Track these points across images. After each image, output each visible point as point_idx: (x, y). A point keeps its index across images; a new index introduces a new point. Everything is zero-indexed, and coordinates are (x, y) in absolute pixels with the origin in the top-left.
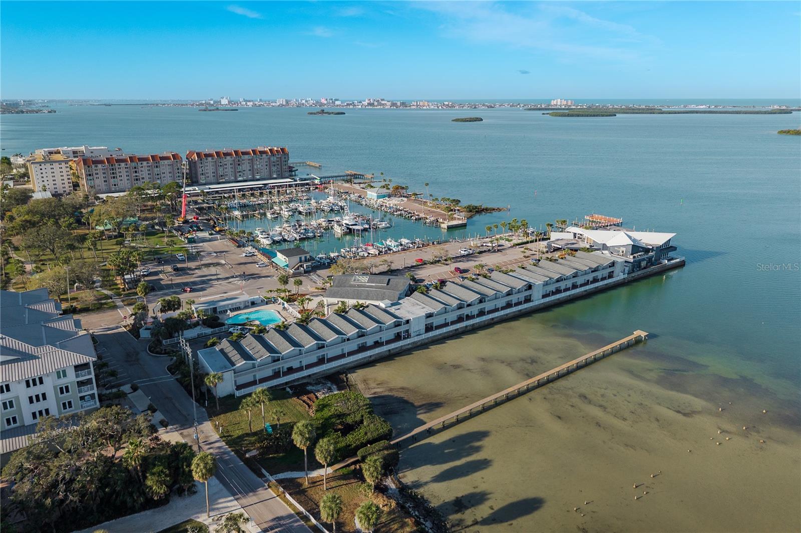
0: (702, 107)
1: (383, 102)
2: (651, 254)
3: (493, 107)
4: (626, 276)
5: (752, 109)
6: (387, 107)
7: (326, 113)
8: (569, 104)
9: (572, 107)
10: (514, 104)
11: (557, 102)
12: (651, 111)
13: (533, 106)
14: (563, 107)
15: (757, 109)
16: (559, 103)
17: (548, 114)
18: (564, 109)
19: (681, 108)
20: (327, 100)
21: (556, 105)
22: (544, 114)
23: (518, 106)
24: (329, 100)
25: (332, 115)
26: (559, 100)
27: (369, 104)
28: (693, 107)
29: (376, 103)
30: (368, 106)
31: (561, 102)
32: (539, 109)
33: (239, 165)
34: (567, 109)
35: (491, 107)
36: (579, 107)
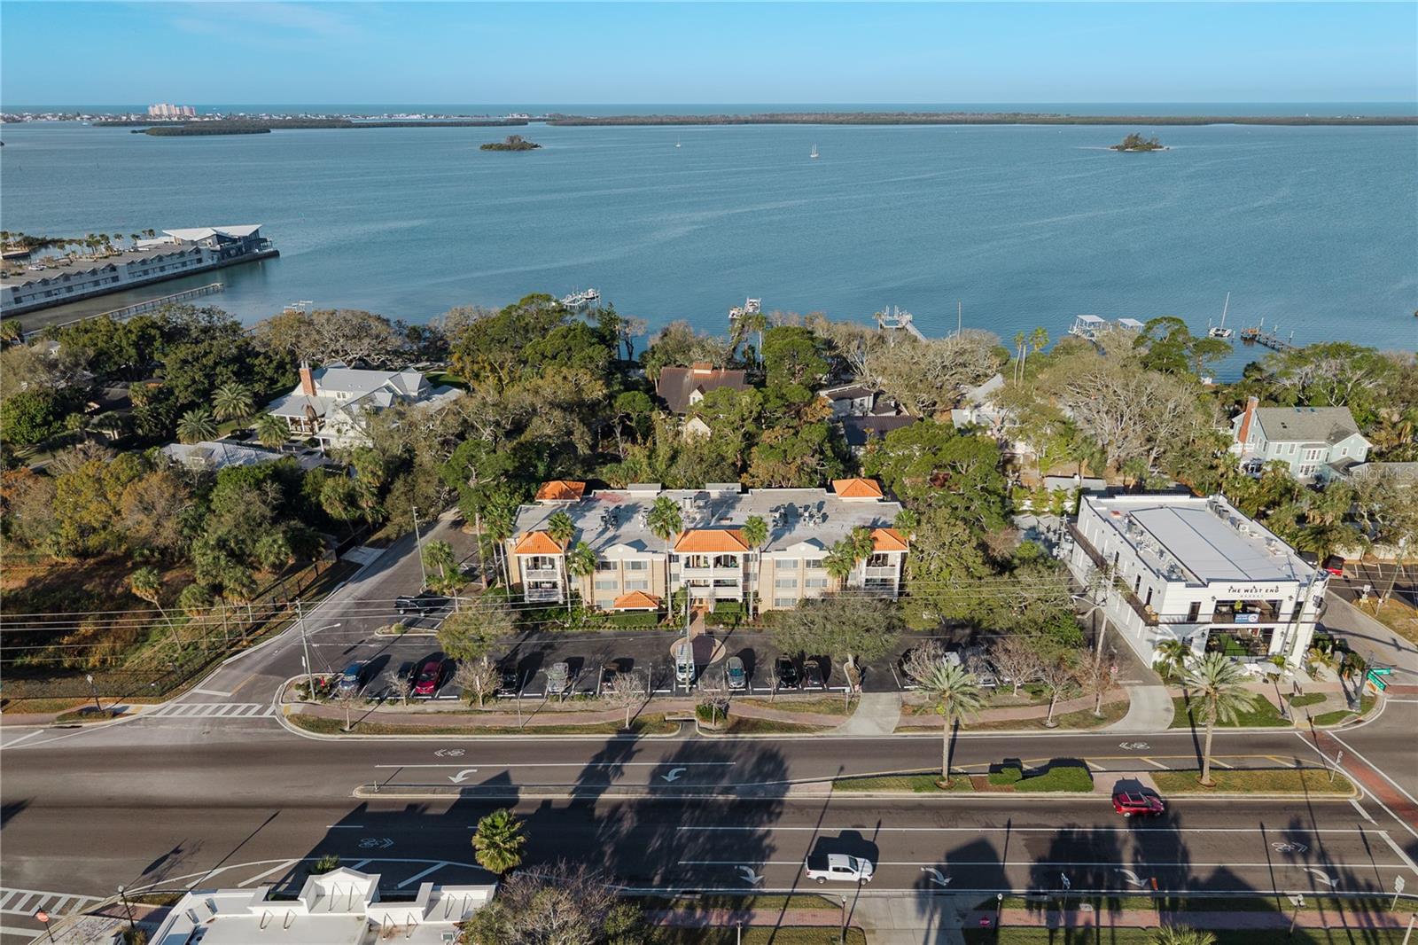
0: (416, 117)
2: (239, 243)
3: (19, 121)
4: (215, 262)
5: (485, 119)
8: (187, 113)
9: (193, 119)
10: (68, 115)
11: (160, 109)
12: (332, 124)
13: (110, 117)
14: (176, 119)
15: (492, 119)
16: (165, 113)
17: (143, 131)
18: (176, 123)
19: (385, 118)
21: (160, 116)
22: (134, 132)
23: (78, 119)
26: (164, 106)
28: (402, 117)
31: (169, 110)
32: (126, 124)
34: (183, 123)
35: (14, 120)
36: (207, 119)
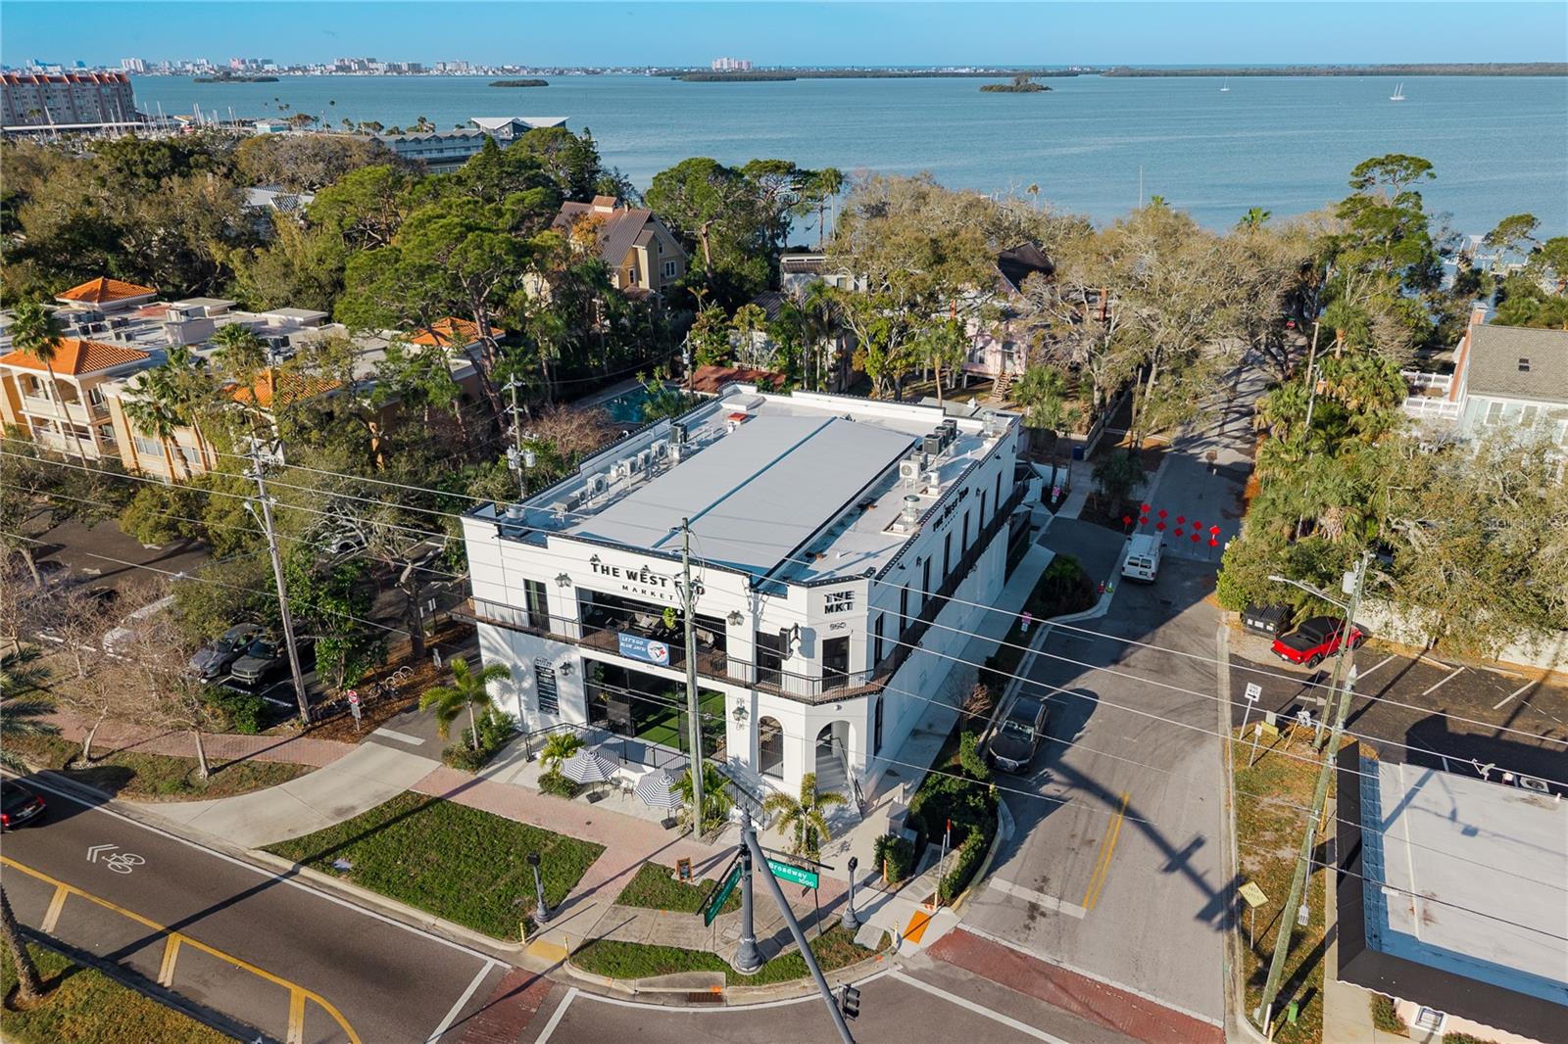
1: (371, 66)
6: (377, 73)
7: (235, 79)
20: (243, 62)
24: (250, 62)
25: (248, 83)
27: (339, 68)
29: (354, 66)
30: (336, 71)
33: (48, 98)
